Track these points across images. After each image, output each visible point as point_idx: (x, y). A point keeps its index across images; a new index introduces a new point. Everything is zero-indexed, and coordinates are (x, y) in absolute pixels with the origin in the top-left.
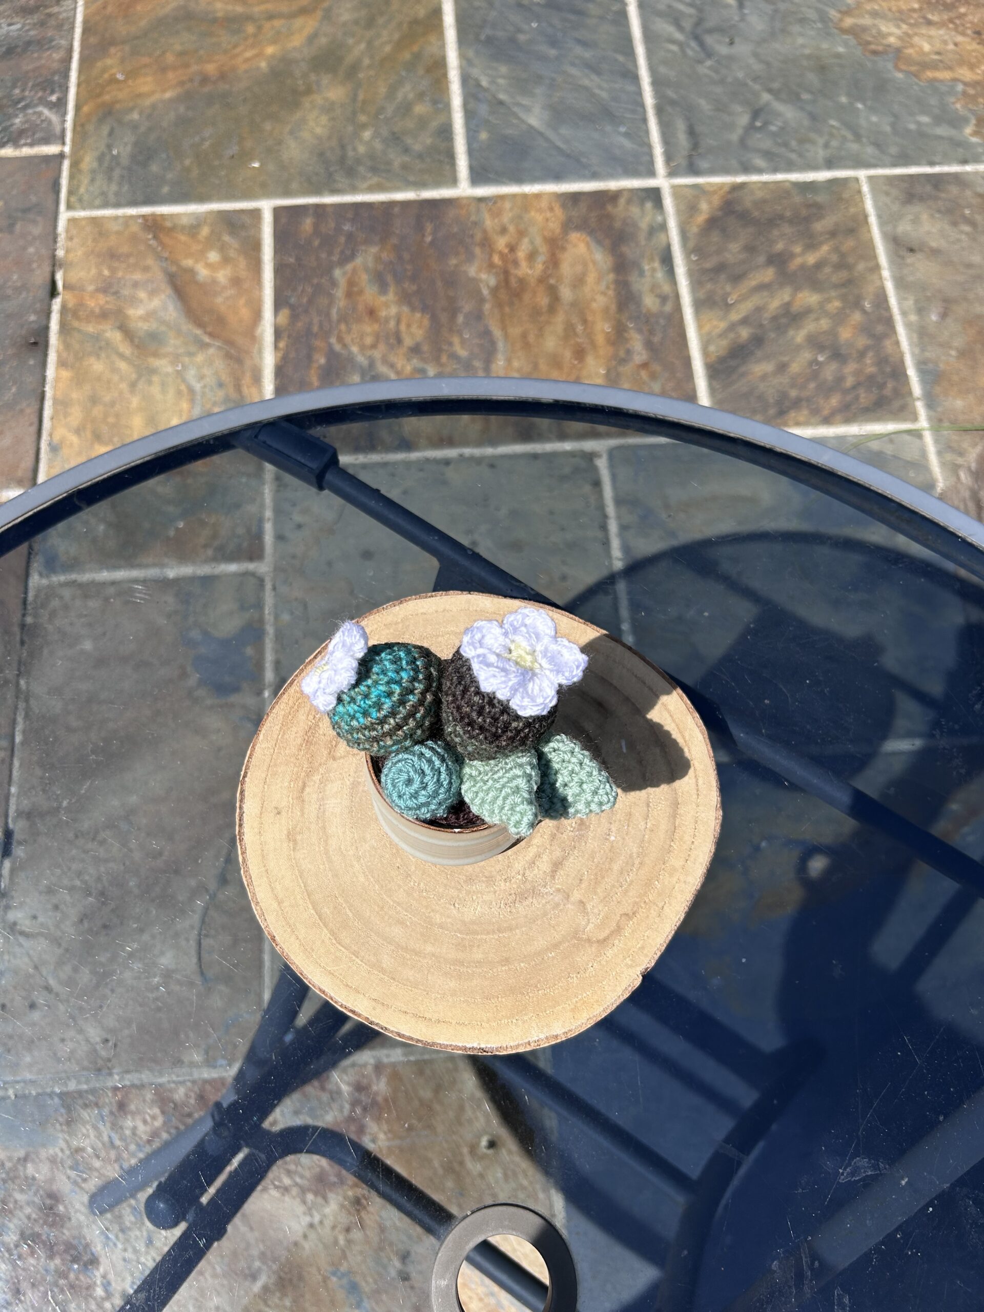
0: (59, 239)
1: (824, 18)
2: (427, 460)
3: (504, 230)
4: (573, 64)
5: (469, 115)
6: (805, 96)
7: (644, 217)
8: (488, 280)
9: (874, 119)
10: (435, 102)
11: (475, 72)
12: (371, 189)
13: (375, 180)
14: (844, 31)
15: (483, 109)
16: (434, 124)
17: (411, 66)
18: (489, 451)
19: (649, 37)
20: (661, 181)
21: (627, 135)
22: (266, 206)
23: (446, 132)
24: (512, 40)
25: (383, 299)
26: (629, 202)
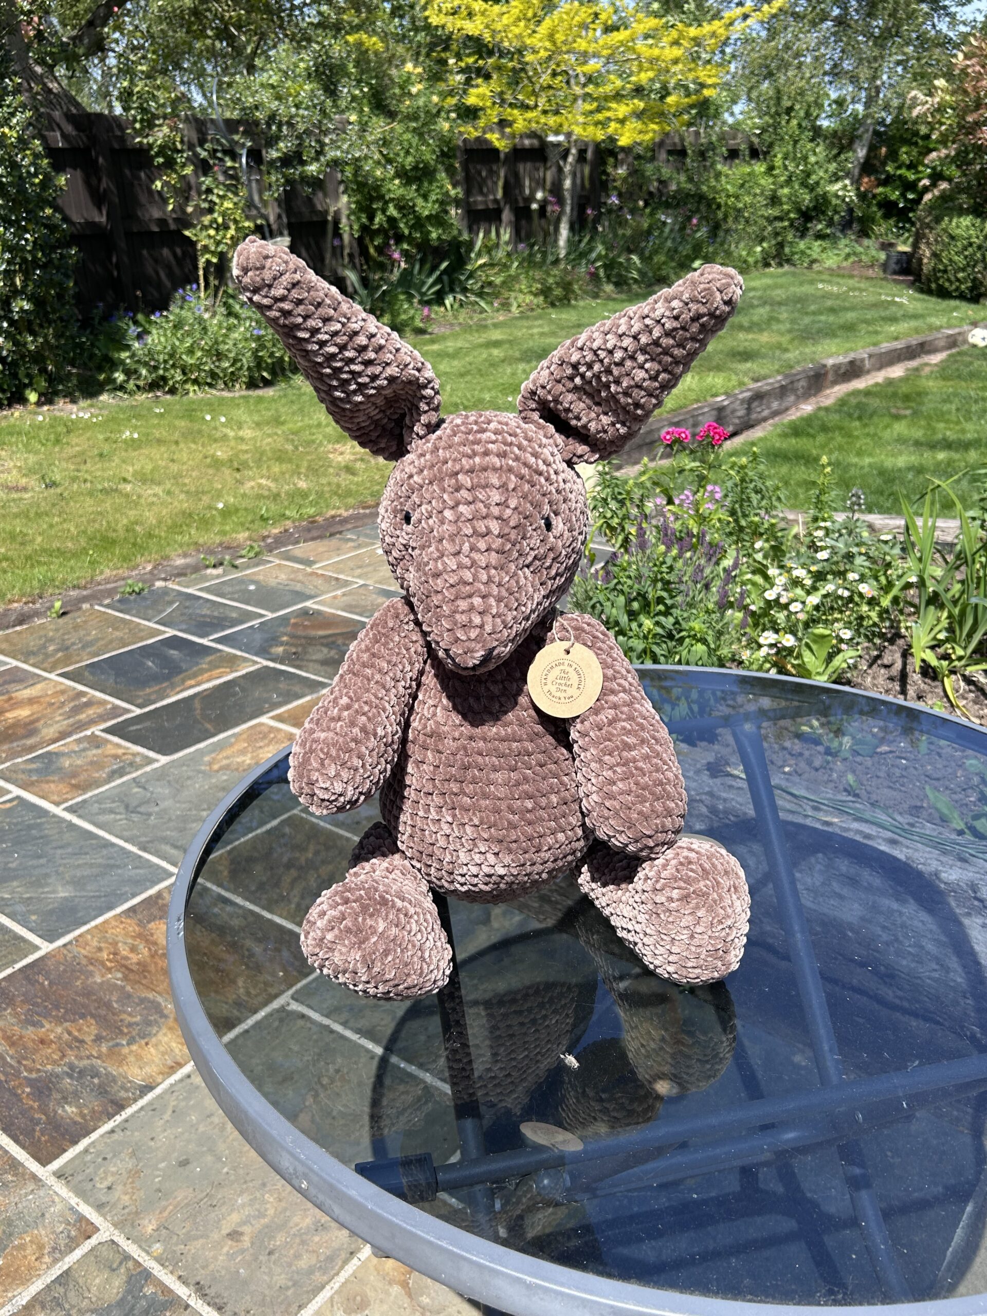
3: (99, 949)
4: (63, 859)
5: (11, 914)
8: (114, 976)
14: (217, 771)
15: (20, 908)
19: (100, 825)
21: (135, 868)
24: (7, 869)
25: (43, 1029)
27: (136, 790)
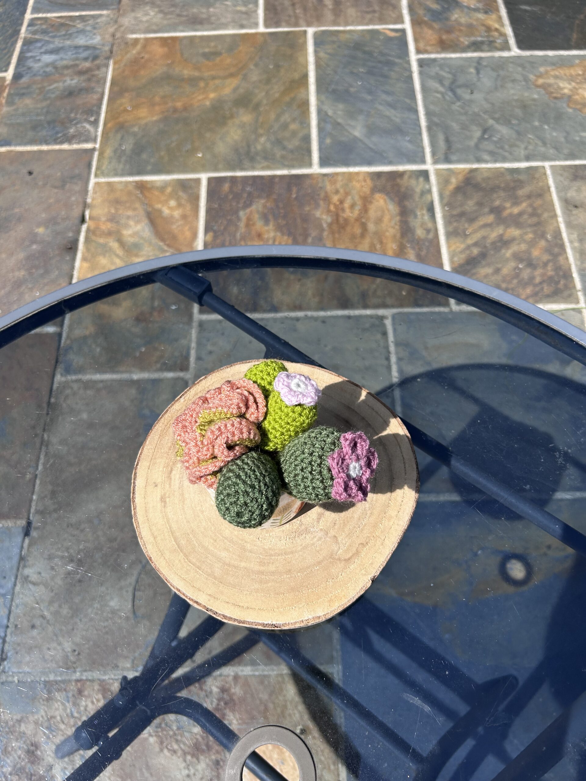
0: (89, 193)
1: (526, 80)
2: (286, 318)
3: (337, 192)
4: (381, 104)
5: (320, 130)
6: (514, 122)
7: (419, 186)
8: (326, 219)
9: (555, 134)
10: (301, 123)
11: (325, 108)
12: (263, 168)
13: (266, 164)
14: (538, 86)
15: (329, 127)
16: (301, 135)
17: (289, 104)
18: (322, 314)
19: (424, 89)
20: (429, 166)
21: (410, 141)
22: (204, 177)
23: (307, 139)
24: (347, 91)
25: (266, 228)
26: (410, 177)
27: (472, 70)
